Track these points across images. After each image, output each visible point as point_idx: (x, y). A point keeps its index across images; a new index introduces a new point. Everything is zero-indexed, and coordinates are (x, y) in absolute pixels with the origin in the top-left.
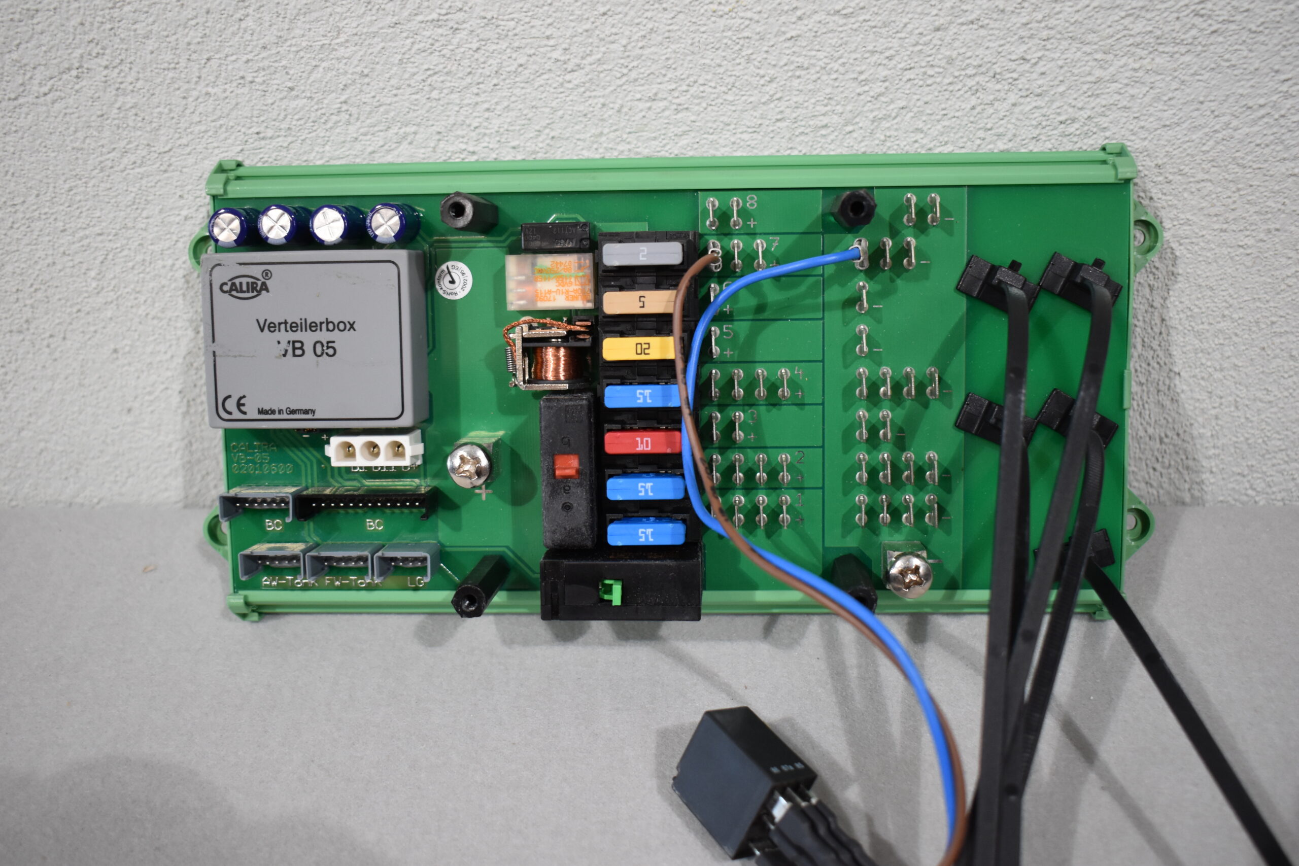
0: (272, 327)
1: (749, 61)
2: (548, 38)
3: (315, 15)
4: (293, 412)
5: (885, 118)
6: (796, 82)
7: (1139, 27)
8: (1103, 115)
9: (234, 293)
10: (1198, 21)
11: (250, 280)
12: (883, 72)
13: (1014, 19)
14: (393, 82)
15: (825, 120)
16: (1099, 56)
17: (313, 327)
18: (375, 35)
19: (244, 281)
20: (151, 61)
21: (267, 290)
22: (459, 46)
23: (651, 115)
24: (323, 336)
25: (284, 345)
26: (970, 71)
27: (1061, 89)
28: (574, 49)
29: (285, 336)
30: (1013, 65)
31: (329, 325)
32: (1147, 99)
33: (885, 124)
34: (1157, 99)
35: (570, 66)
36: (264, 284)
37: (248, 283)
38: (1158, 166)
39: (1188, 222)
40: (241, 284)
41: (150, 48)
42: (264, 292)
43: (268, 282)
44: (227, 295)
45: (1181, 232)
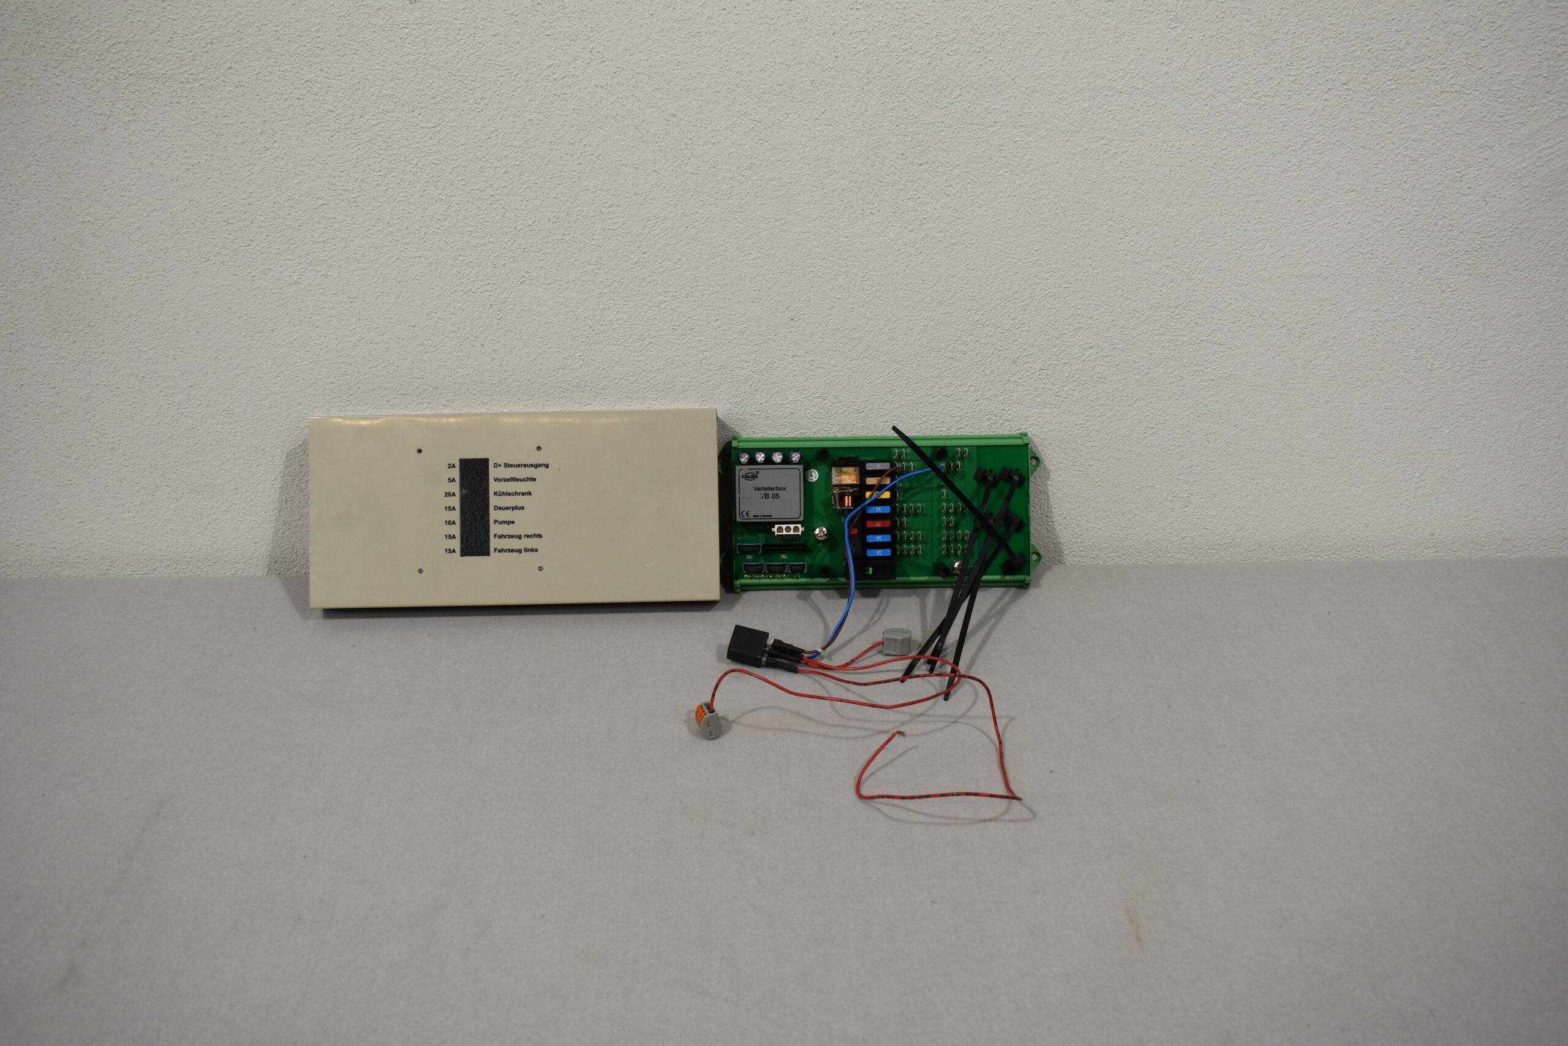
0: (759, 489)
1: (917, 410)
2: (854, 402)
3: (780, 394)
4: (765, 516)
5: (960, 428)
6: (932, 417)
7: (1039, 400)
8: (1030, 427)
9: (746, 478)
10: (1057, 398)
11: (752, 474)
12: (959, 414)
13: (1000, 397)
14: (802, 415)
15: (941, 429)
16: (1027, 409)
17: (772, 489)
18: (799, 400)
19: (750, 474)
22: (825, 404)
23: (885, 427)
24: (775, 492)
25: (762, 495)
26: (987, 414)
27: (1016, 419)
28: (862, 406)
29: (763, 492)
30: (1000, 412)
31: (777, 488)
32: (1044, 422)
33: (960, 430)
34: (1047, 422)
35: (860, 411)
36: (756, 475)
38: (1050, 444)
42: (756, 478)
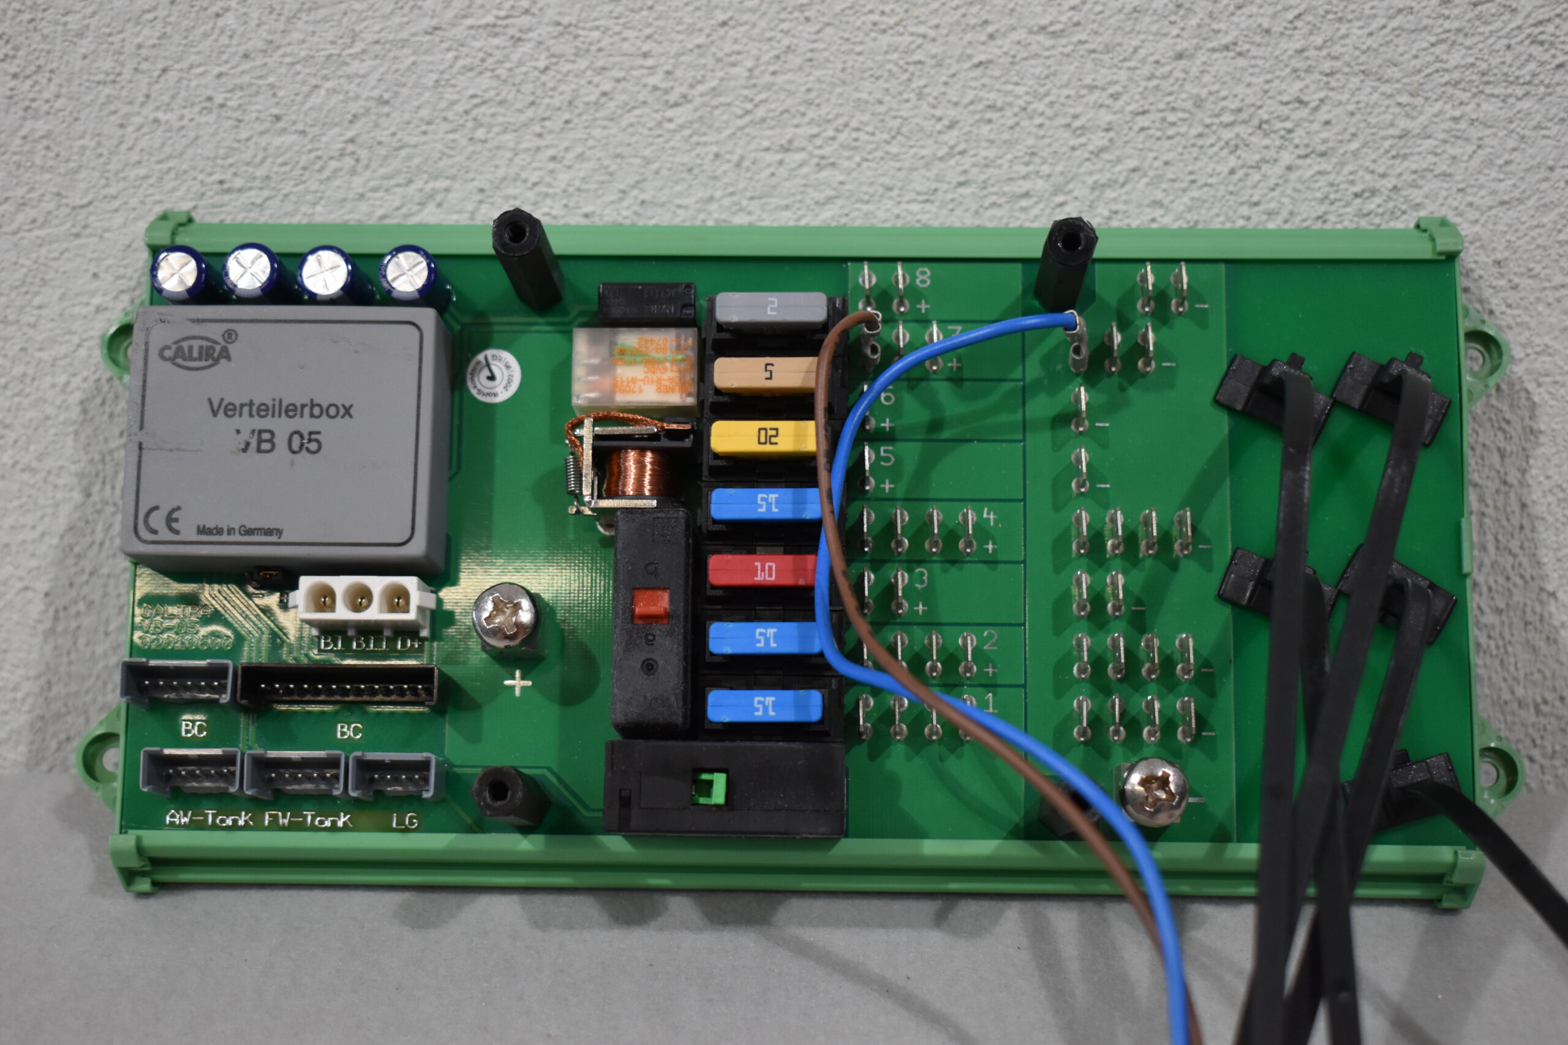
0: (230, 410)
1: (920, 96)
2: (645, 55)
3: (322, 13)
4: (250, 532)
5: (1111, 184)
6: (985, 129)
7: (1456, 58)
8: (1415, 185)
9: (179, 361)
10: (1536, 50)
11: (205, 343)
12: (1106, 117)
13: (1284, 44)
14: (424, 113)
15: (1025, 186)
16: (1404, 99)
17: (291, 410)
18: (404, 43)
19: (196, 344)
20: (82, 70)
21: (228, 358)
22: (520, 64)
23: (783, 172)
24: (305, 424)
25: (245, 436)
26: (1227, 118)
27: (1354, 146)
28: (679, 73)
29: (248, 423)
30: (1285, 111)
31: (315, 409)
32: (1474, 163)
33: (1109, 194)
34: (1489, 162)
35: (673, 97)
36: (225, 350)
37: (201, 348)
38: (1498, 263)
39: (1546, 350)
40: (191, 348)
41: (83, 51)
42: (223, 361)
43: (230, 346)
44: (168, 364)
45: (1537, 366)
